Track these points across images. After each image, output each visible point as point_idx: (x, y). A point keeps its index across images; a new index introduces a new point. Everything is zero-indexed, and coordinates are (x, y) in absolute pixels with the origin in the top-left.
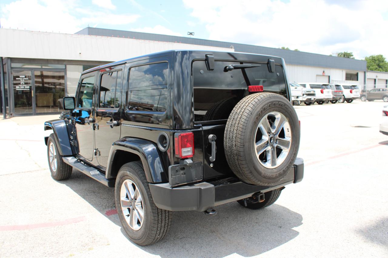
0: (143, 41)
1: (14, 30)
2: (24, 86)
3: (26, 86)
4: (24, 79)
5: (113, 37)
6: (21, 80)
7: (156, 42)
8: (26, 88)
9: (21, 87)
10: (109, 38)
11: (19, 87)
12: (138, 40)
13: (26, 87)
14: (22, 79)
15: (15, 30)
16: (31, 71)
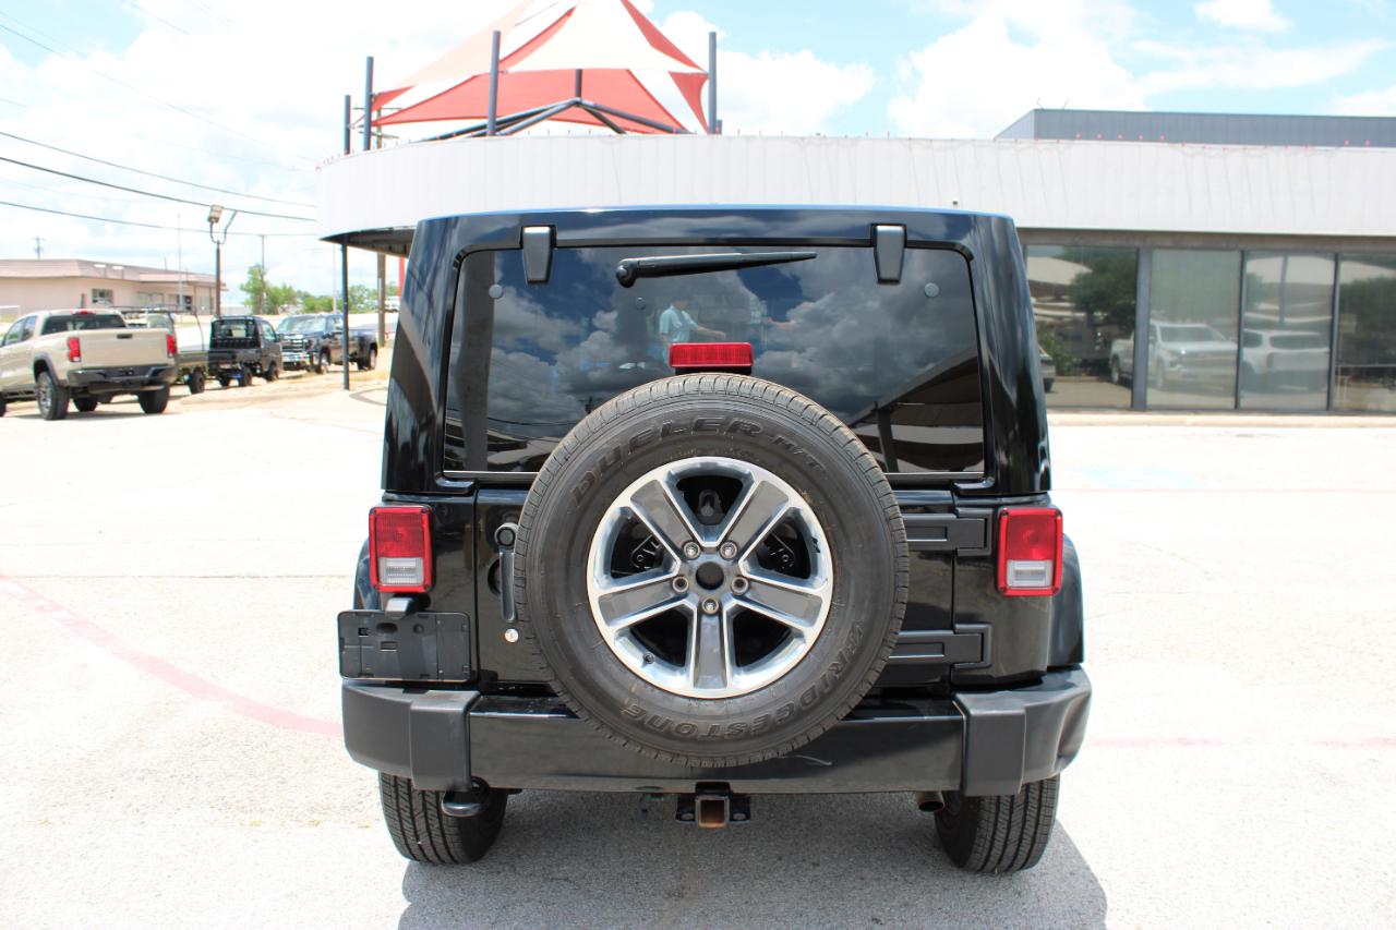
0: (1196, 148)
1: (749, 139)
5: (1081, 138)
7: (1256, 151)
10: (1064, 144)
12: (1179, 146)
15: (754, 137)
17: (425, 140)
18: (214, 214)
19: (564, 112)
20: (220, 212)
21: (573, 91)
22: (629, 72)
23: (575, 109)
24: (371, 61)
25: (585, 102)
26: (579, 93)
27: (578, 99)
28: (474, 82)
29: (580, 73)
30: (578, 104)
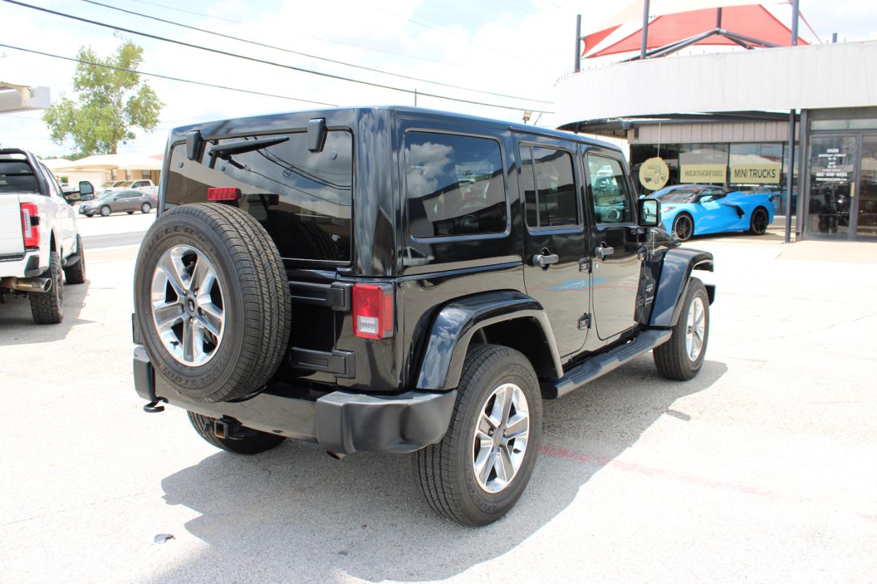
2: (835, 172)
3: (839, 172)
4: (835, 155)
6: (829, 159)
8: (838, 177)
9: (828, 175)
11: (822, 175)
13: (838, 175)
14: (832, 155)
16: (855, 136)
17: (621, 62)
18: (526, 116)
19: (706, 39)
20: (530, 114)
21: (715, 23)
22: (761, 6)
23: (715, 36)
24: (579, 17)
25: (723, 30)
26: (719, 25)
27: (718, 29)
28: (658, 21)
29: (720, 10)
30: (717, 33)
